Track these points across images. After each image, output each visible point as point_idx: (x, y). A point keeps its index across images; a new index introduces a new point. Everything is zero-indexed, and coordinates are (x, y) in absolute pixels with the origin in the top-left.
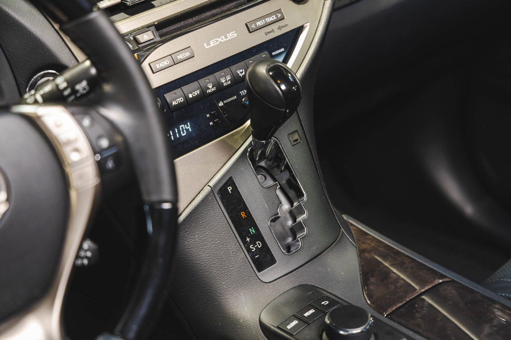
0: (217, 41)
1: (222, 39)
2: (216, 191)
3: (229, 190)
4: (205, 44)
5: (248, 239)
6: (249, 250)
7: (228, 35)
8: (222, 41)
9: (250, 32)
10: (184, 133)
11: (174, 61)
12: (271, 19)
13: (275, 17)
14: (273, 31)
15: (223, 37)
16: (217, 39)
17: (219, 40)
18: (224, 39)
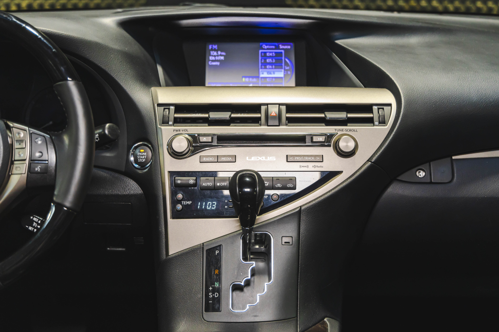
0: (258, 158)
1: (263, 158)
2: (205, 249)
3: (216, 253)
4: (247, 158)
5: (211, 288)
6: (207, 295)
7: (268, 157)
8: (262, 160)
9: (287, 161)
10: (209, 207)
11: (218, 160)
12: (310, 159)
13: (313, 159)
14: (308, 167)
15: (264, 157)
16: (258, 157)
17: (260, 158)
18: (264, 159)
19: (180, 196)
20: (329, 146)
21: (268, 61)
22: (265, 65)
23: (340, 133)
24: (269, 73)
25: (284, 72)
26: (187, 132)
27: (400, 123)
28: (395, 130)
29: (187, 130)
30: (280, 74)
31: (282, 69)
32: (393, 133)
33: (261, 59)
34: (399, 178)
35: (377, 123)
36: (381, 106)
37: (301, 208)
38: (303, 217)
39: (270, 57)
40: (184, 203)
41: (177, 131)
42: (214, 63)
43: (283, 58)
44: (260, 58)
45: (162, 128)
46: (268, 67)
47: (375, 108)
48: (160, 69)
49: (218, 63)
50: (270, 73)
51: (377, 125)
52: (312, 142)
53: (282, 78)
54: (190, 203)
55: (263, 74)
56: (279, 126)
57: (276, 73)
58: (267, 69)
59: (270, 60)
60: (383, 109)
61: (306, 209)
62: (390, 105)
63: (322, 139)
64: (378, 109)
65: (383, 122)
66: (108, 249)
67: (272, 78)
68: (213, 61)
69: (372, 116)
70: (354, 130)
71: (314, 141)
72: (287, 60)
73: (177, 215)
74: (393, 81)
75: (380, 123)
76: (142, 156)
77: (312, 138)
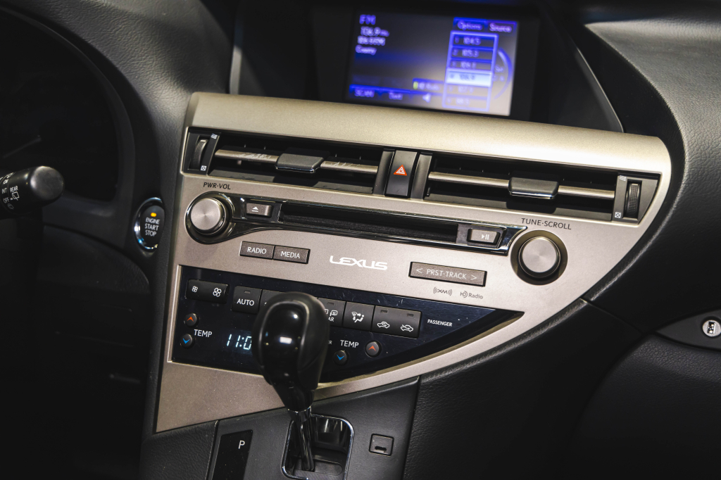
0: (352, 262)
1: (361, 263)
2: (221, 433)
3: (240, 445)
4: (332, 257)
7: (373, 262)
8: (360, 265)
9: (410, 276)
11: (273, 254)
12: (457, 276)
13: (464, 277)
14: (450, 292)
15: (364, 261)
16: (354, 260)
17: (356, 262)
18: (364, 265)
19: (194, 317)
20: (505, 253)
21: (465, 53)
22: (458, 60)
23: (532, 228)
24: (464, 76)
25: (493, 77)
26: (226, 191)
27: (668, 222)
28: (654, 237)
29: (228, 187)
30: (483, 80)
31: (490, 70)
32: (650, 243)
33: (453, 49)
34: (663, 332)
35: (618, 215)
36: (637, 177)
37: (419, 381)
38: (422, 400)
39: (469, 46)
40: (199, 332)
41: (210, 185)
42: (366, 51)
43: (494, 50)
44: (451, 47)
45: (186, 176)
46: (463, 64)
47: (622, 179)
48: (237, 57)
49: (372, 51)
50: (467, 78)
51: (617, 220)
52: (469, 240)
53: (486, 87)
54: (208, 334)
55: (452, 77)
56: (408, 197)
57: (477, 77)
58: (460, 68)
59: (470, 52)
60: (640, 183)
61: (431, 383)
62: (657, 177)
63: (488, 237)
64: (629, 182)
65: (632, 213)
66: (112, 376)
67: (469, 86)
68: (364, 46)
69: (612, 196)
70: (564, 226)
71: (472, 239)
72: (501, 55)
73: (182, 355)
74: (676, 122)
75: (625, 214)
76: (153, 224)
77: (469, 233)
